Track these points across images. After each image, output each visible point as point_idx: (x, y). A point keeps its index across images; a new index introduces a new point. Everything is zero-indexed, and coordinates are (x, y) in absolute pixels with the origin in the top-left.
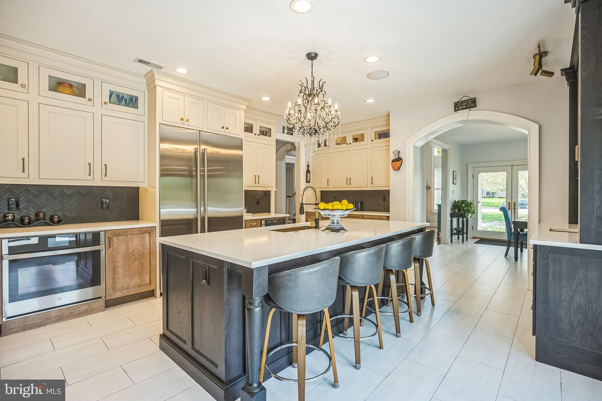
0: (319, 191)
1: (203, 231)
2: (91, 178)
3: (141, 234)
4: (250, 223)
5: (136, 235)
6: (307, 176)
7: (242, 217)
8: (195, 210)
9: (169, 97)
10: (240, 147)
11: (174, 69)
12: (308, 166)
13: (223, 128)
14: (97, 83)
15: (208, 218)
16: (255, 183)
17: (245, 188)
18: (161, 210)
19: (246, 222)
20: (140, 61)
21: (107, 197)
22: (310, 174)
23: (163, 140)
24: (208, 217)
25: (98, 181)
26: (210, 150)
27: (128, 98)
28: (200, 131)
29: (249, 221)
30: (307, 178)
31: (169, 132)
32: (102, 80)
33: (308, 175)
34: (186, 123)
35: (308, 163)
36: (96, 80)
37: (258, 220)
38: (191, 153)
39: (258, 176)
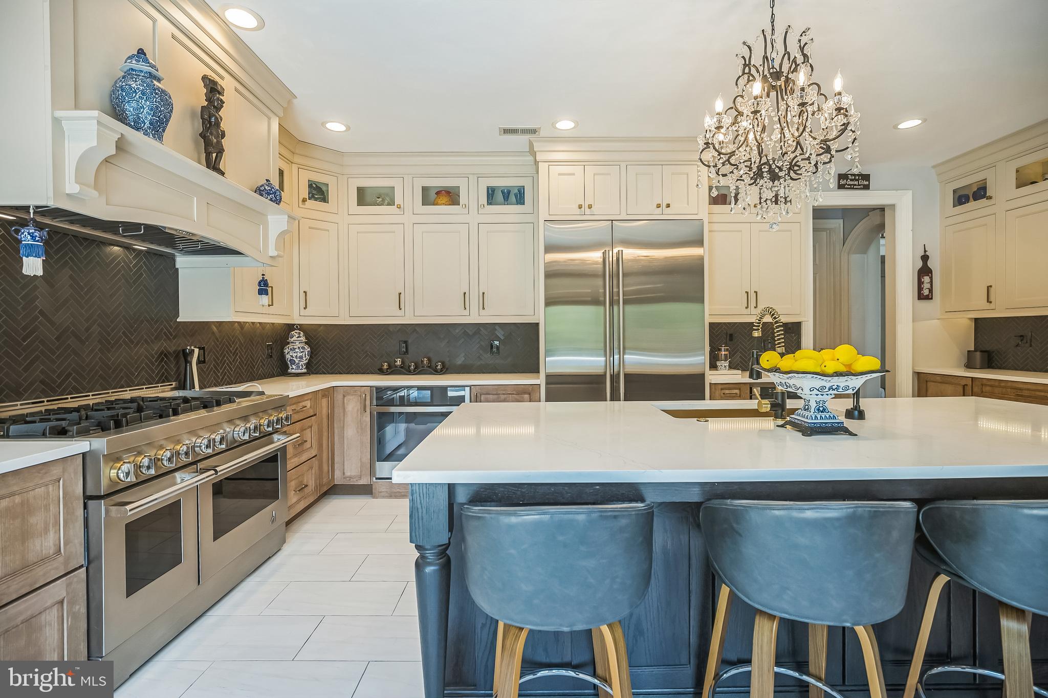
0: (968, 321)
1: (615, 397)
2: (466, 312)
3: (518, 394)
4: (722, 389)
5: (510, 395)
6: (920, 283)
7: (702, 376)
8: (603, 359)
9: (559, 174)
10: (698, 242)
11: (553, 125)
12: (925, 258)
13: (659, 206)
14: (473, 179)
15: (627, 376)
16: (747, 308)
17: (708, 320)
18: (546, 359)
19: (713, 386)
20: (507, 131)
21: (498, 339)
22: (931, 278)
23: (549, 249)
24: (626, 373)
25: (475, 317)
26: (630, 253)
27: (516, 191)
28: (612, 220)
29: (720, 387)
30: (920, 289)
31: (561, 233)
32: (478, 175)
33: (926, 279)
34: (588, 211)
35: (925, 251)
36: (470, 177)
37: (741, 385)
38: (596, 263)
39: (756, 292)
